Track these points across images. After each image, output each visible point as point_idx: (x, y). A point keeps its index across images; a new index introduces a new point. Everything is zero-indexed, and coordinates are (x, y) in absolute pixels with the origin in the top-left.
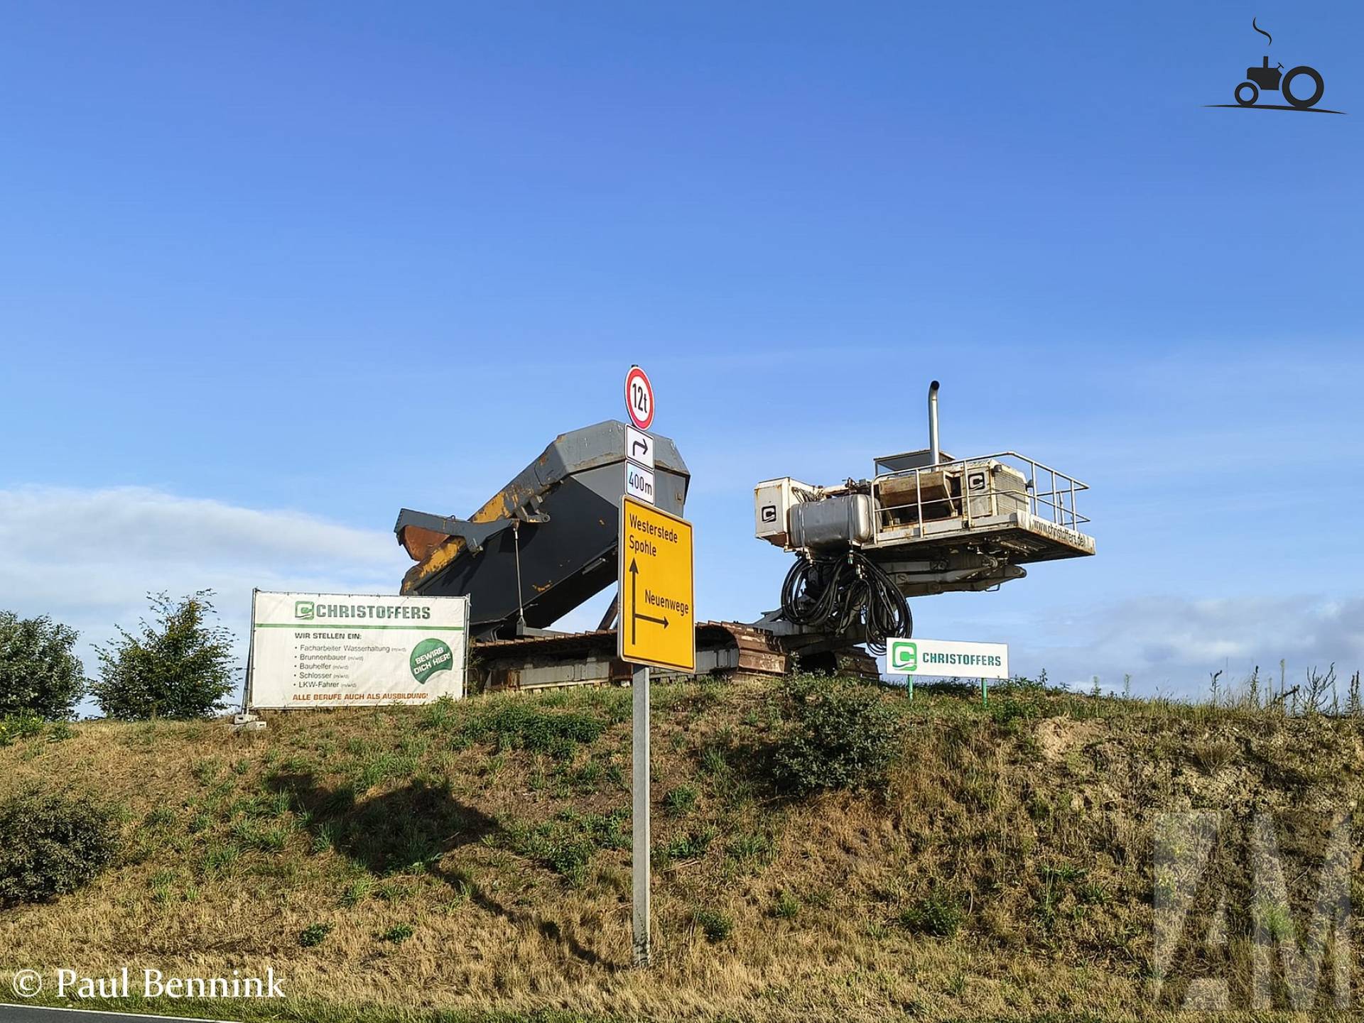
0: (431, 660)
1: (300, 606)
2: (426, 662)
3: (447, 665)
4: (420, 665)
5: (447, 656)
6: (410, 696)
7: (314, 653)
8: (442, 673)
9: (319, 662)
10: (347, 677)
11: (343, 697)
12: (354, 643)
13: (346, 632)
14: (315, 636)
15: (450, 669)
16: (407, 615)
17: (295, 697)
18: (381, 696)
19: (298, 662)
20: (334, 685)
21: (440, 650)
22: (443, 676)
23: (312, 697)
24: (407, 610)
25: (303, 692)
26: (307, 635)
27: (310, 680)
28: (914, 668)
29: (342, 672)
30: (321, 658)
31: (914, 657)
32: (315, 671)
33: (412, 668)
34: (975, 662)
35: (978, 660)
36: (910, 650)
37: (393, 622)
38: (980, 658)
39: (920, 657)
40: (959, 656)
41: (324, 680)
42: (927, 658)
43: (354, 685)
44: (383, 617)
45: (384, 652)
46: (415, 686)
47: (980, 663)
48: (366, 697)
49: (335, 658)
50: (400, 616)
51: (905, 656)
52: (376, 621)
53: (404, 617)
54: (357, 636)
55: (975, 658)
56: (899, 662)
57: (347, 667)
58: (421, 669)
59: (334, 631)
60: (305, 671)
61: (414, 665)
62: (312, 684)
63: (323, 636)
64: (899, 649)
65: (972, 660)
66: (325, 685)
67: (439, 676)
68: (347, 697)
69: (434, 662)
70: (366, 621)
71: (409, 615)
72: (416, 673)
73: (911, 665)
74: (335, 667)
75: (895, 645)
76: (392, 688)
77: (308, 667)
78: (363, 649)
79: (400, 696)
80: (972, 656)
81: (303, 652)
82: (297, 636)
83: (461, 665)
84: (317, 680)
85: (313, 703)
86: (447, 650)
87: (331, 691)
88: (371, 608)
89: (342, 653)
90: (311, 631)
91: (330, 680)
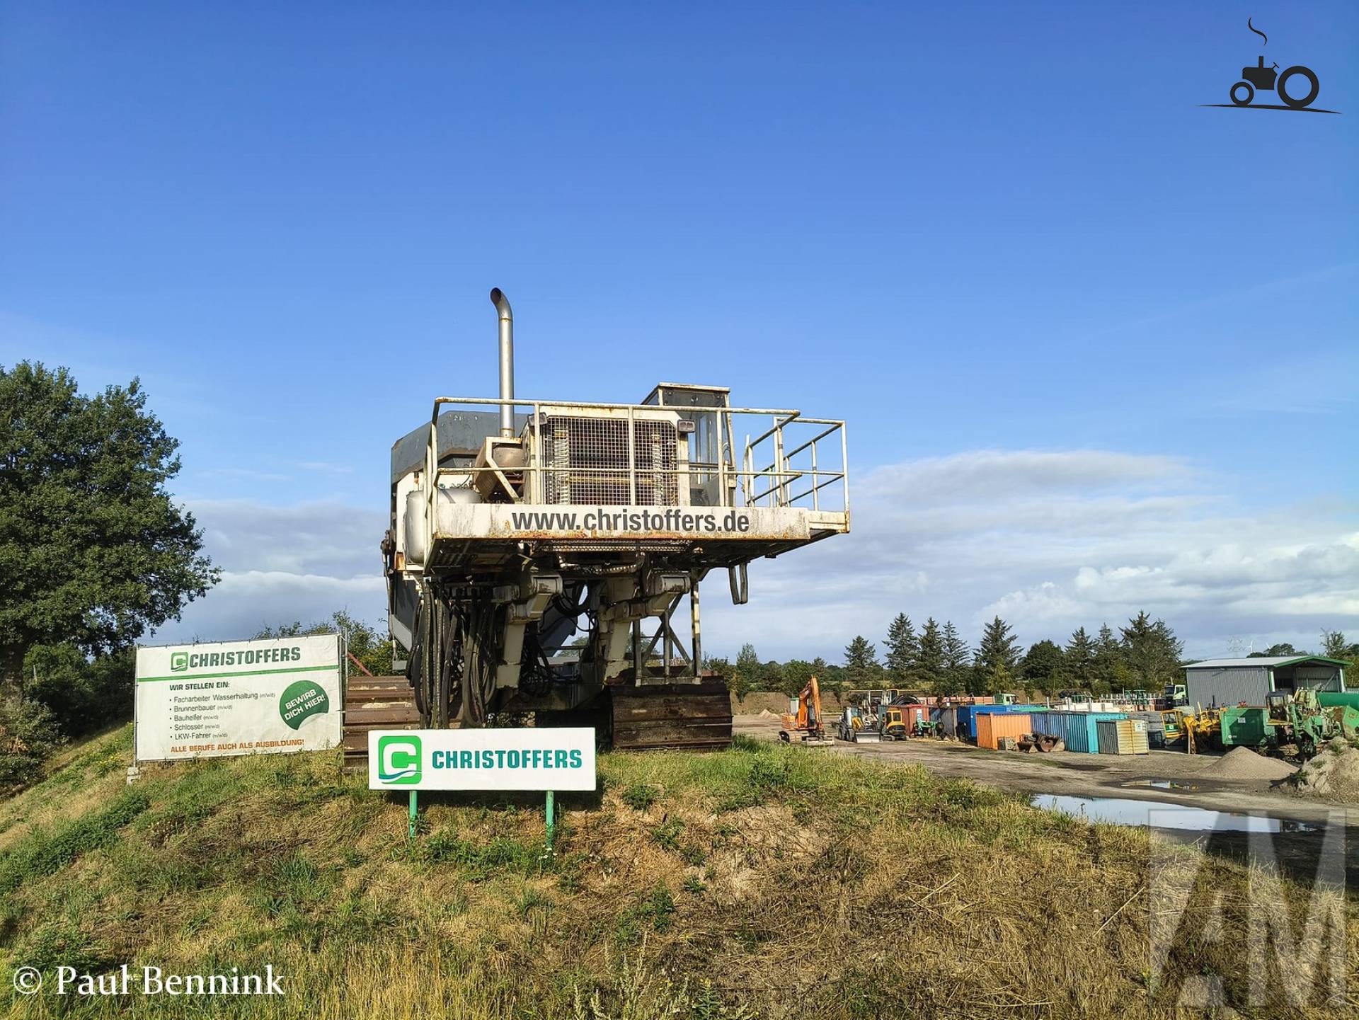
0: (302, 704)
1: (176, 658)
2: (298, 706)
3: (323, 707)
4: (291, 710)
5: (320, 699)
6: (285, 743)
7: (187, 704)
8: (317, 717)
9: (190, 713)
10: (218, 726)
11: (216, 747)
12: (222, 691)
13: (214, 680)
14: (188, 687)
15: (327, 712)
16: (277, 658)
17: (174, 750)
18: (254, 745)
19: (173, 714)
20: (207, 736)
21: (312, 693)
22: (319, 719)
23: (188, 749)
24: (277, 652)
25: (179, 744)
26: (180, 687)
27: (184, 731)
28: (417, 778)
29: (214, 722)
30: (193, 709)
31: (417, 759)
32: (188, 723)
33: (282, 715)
34: (530, 764)
35: (536, 760)
36: (410, 750)
37: (262, 665)
38: (541, 756)
39: (427, 759)
40: (500, 753)
41: (197, 732)
42: (440, 760)
43: (225, 735)
44: (252, 661)
45: (253, 698)
46: (289, 733)
47: (540, 763)
48: (238, 746)
49: (205, 708)
50: (270, 659)
51: (400, 759)
52: (244, 667)
53: (274, 660)
54: (225, 685)
55: (530, 756)
56: (390, 770)
57: (216, 717)
58: (292, 715)
59: (204, 681)
60: (179, 723)
61: (283, 711)
62: (186, 736)
63: (195, 686)
64: (390, 749)
65: (525, 760)
66: (198, 736)
67: (314, 720)
68: (220, 747)
69: (306, 706)
70: (235, 668)
71: (278, 658)
72: (287, 719)
73: (411, 774)
74: (205, 718)
75: (383, 743)
76: (263, 736)
77: (181, 719)
78: (232, 697)
79: (273, 744)
80: (525, 753)
81: (177, 704)
82: (173, 688)
83: (339, 706)
84: (190, 732)
85: (191, 755)
86: (320, 691)
87: (204, 742)
88: (240, 653)
89: (211, 702)
90: (184, 682)
91: (202, 731)
